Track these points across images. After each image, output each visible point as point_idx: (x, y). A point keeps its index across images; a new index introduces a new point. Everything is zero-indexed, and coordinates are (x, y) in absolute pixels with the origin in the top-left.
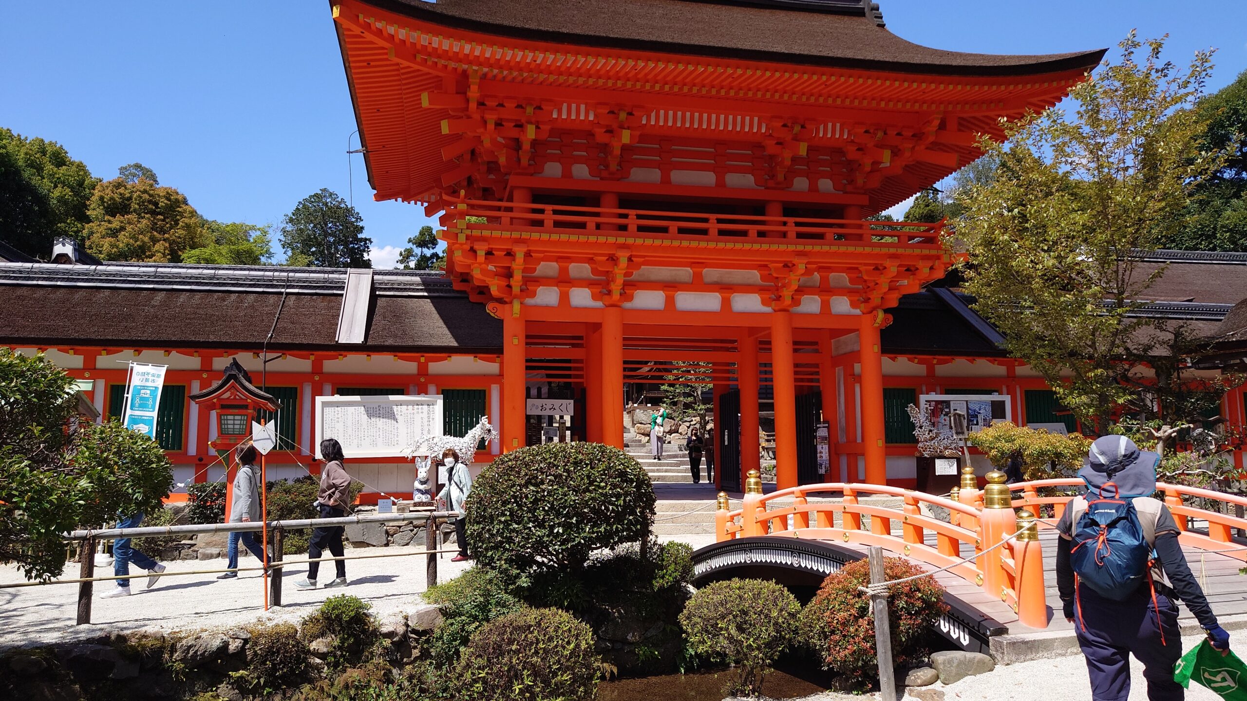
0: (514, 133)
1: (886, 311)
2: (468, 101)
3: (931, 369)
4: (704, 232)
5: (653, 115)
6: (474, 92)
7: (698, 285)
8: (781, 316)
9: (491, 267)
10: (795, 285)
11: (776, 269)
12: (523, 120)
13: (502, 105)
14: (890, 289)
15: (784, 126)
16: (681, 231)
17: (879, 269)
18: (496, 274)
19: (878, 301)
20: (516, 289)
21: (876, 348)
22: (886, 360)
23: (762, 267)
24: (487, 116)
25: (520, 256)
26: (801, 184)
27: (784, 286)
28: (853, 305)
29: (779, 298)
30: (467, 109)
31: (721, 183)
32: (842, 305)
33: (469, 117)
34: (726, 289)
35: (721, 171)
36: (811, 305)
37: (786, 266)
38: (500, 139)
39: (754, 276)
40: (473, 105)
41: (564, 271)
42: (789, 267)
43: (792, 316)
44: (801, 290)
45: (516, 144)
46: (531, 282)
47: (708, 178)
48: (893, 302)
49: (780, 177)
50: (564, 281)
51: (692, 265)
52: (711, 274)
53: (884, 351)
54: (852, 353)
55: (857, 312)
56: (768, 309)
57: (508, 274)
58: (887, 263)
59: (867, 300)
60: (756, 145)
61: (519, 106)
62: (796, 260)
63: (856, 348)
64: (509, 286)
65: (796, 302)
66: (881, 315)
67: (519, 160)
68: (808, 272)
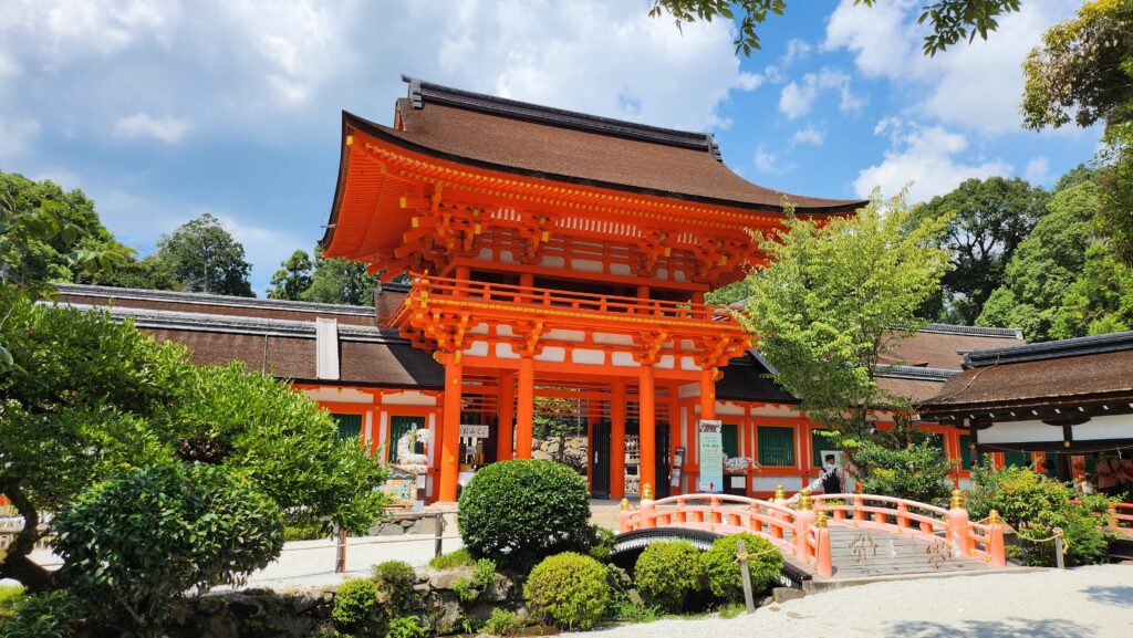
0: (463, 227)
1: (720, 368)
2: (431, 203)
3: (748, 411)
4: (597, 308)
5: (563, 221)
6: (437, 198)
7: (589, 344)
8: (646, 369)
9: (442, 326)
10: (658, 347)
11: (646, 336)
12: (470, 219)
13: (455, 207)
14: (724, 353)
15: (655, 234)
16: (581, 305)
17: (716, 339)
18: (445, 331)
19: (714, 361)
20: (458, 343)
21: (712, 396)
22: (718, 404)
23: (635, 333)
24: (444, 215)
25: (465, 319)
26: (662, 274)
27: (650, 348)
28: (697, 363)
29: (646, 356)
30: (430, 209)
31: (606, 270)
32: (688, 363)
33: (431, 215)
34: (609, 348)
35: (606, 261)
36: (667, 362)
37: (652, 334)
38: (451, 231)
39: (627, 340)
40: (436, 207)
41: (493, 330)
42: (655, 335)
43: (654, 370)
44: (663, 351)
45: (462, 236)
46: (470, 338)
47: (597, 266)
48: (725, 363)
49: (649, 269)
50: (492, 338)
51: (585, 329)
52: (599, 337)
53: (719, 397)
54: (695, 398)
55: (699, 368)
56: (638, 364)
57: (453, 331)
58: (722, 335)
59: (707, 360)
60: (632, 245)
61: (469, 209)
62: (660, 330)
63: (698, 394)
64: (453, 340)
65: (658, 360)
66: (716, 371)
67: (463, 247)
68: (668, 340)
